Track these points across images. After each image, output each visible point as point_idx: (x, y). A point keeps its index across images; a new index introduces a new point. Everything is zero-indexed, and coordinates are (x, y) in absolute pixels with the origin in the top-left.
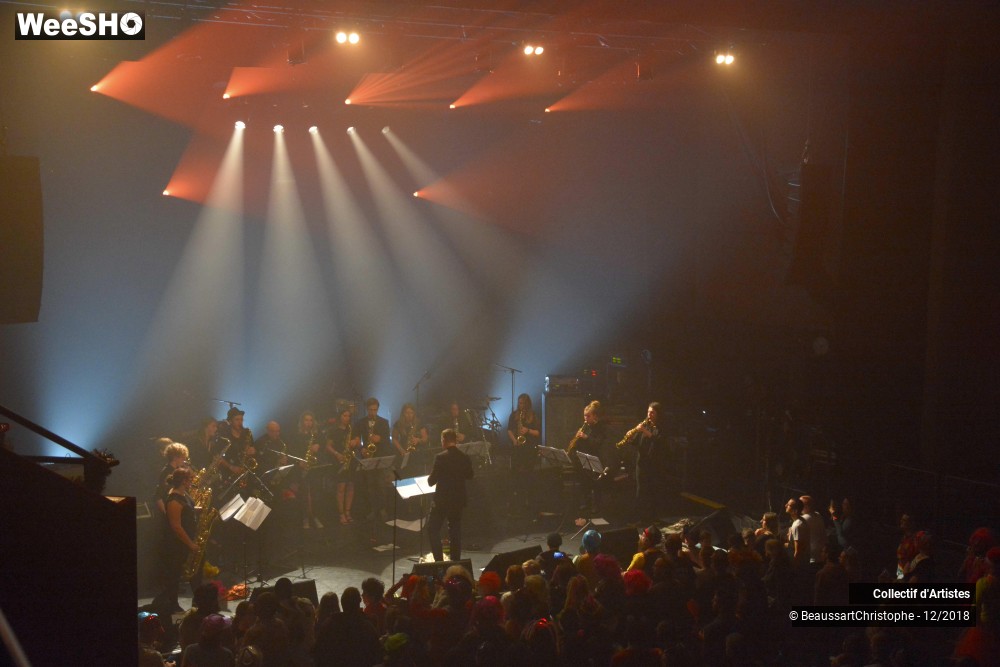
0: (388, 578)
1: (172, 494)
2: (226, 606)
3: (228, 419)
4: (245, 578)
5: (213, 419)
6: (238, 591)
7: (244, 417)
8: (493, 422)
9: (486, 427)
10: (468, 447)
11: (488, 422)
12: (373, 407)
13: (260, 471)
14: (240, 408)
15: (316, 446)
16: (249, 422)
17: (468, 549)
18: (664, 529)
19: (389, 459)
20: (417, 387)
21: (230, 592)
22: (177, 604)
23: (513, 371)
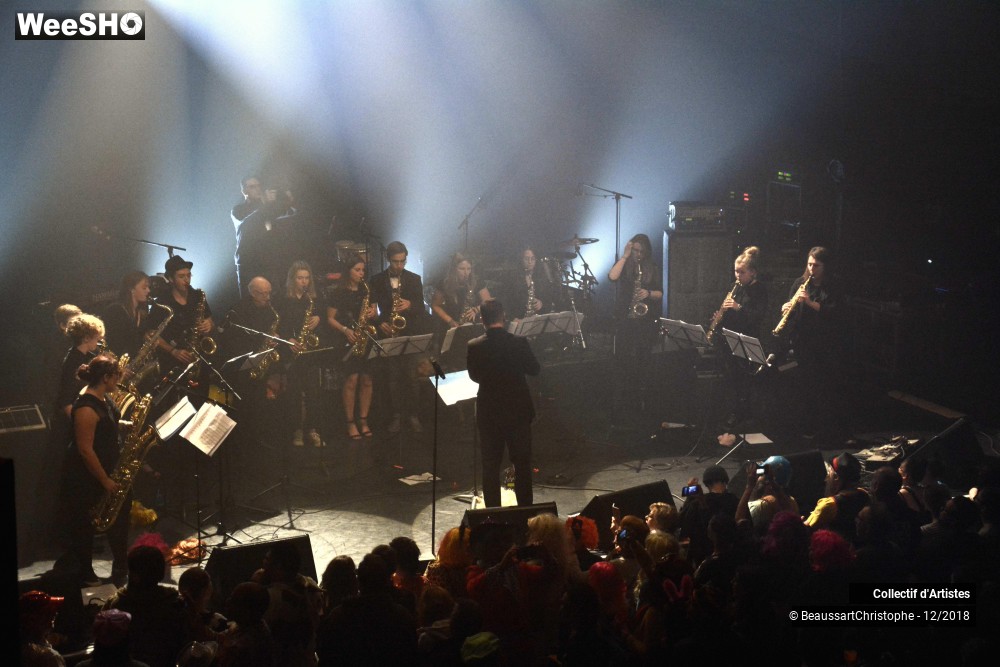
0: (424, 529)
1: (85, 395)
2: (169, 574)
3: (166, 275)
4: (198, 528)
5: (143, 275)
6: (187, 550)
7: (193, 271)
8: (585, 277)
9: (575, 285)
10: (548, 320)
11: (578, 278)
12: (399, 257)
13: (219, 359)
14: (186, 257)
15: (316, 319)
16: (198, 280)
17: (548, 483)
18: (865, 452)
19: (422, 338)
20: (465, 222)
21: (175, 551)
22: (92, 570)
23: (618, 197)
